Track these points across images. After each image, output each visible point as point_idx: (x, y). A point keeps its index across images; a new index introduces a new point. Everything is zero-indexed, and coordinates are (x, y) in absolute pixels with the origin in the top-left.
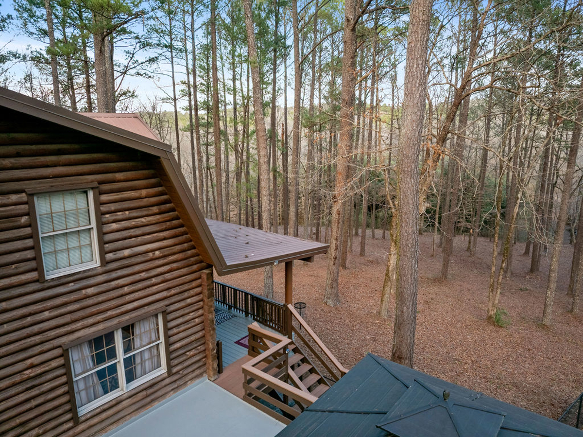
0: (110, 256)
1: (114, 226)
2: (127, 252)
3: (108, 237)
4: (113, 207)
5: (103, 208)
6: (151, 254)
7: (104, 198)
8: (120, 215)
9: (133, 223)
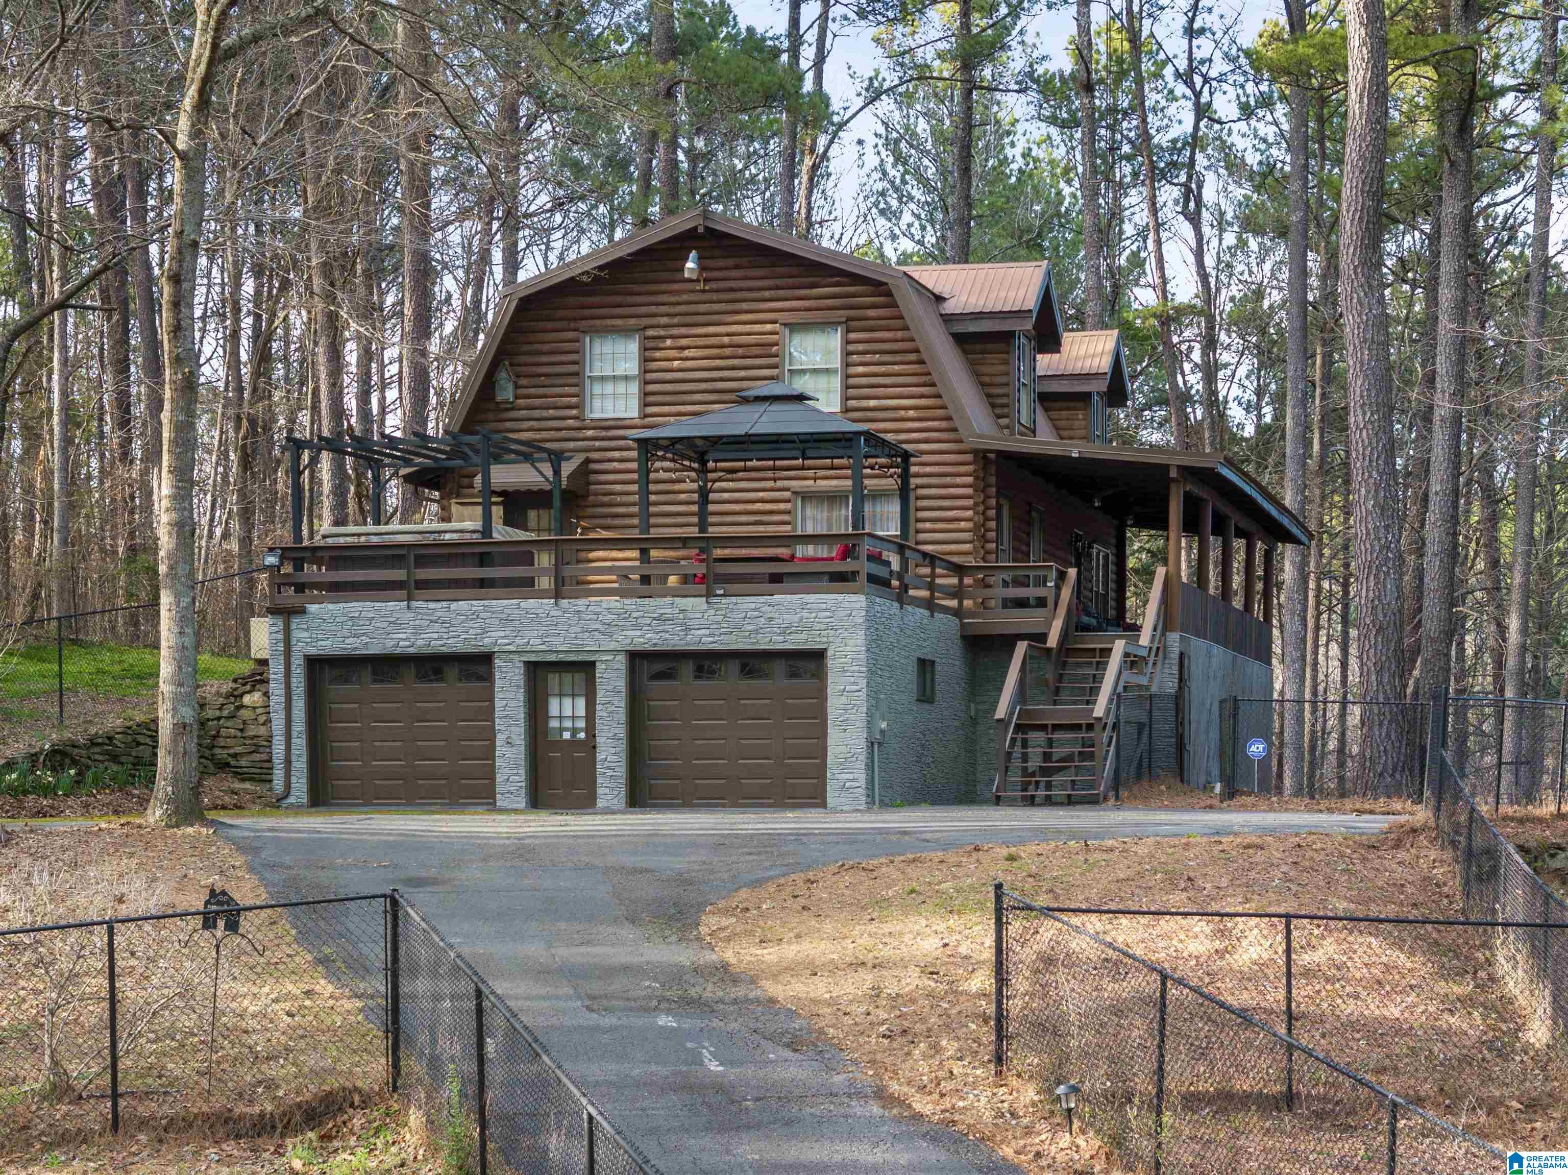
0: (852, 403)
1: (861, 369)
2: (872, 403)
3: (852, 381)
4: (861, 347)
5: (851, 348)
6: (902, 413)
7: (853, 336)
8: (868, 358)
9: (883, 369)
